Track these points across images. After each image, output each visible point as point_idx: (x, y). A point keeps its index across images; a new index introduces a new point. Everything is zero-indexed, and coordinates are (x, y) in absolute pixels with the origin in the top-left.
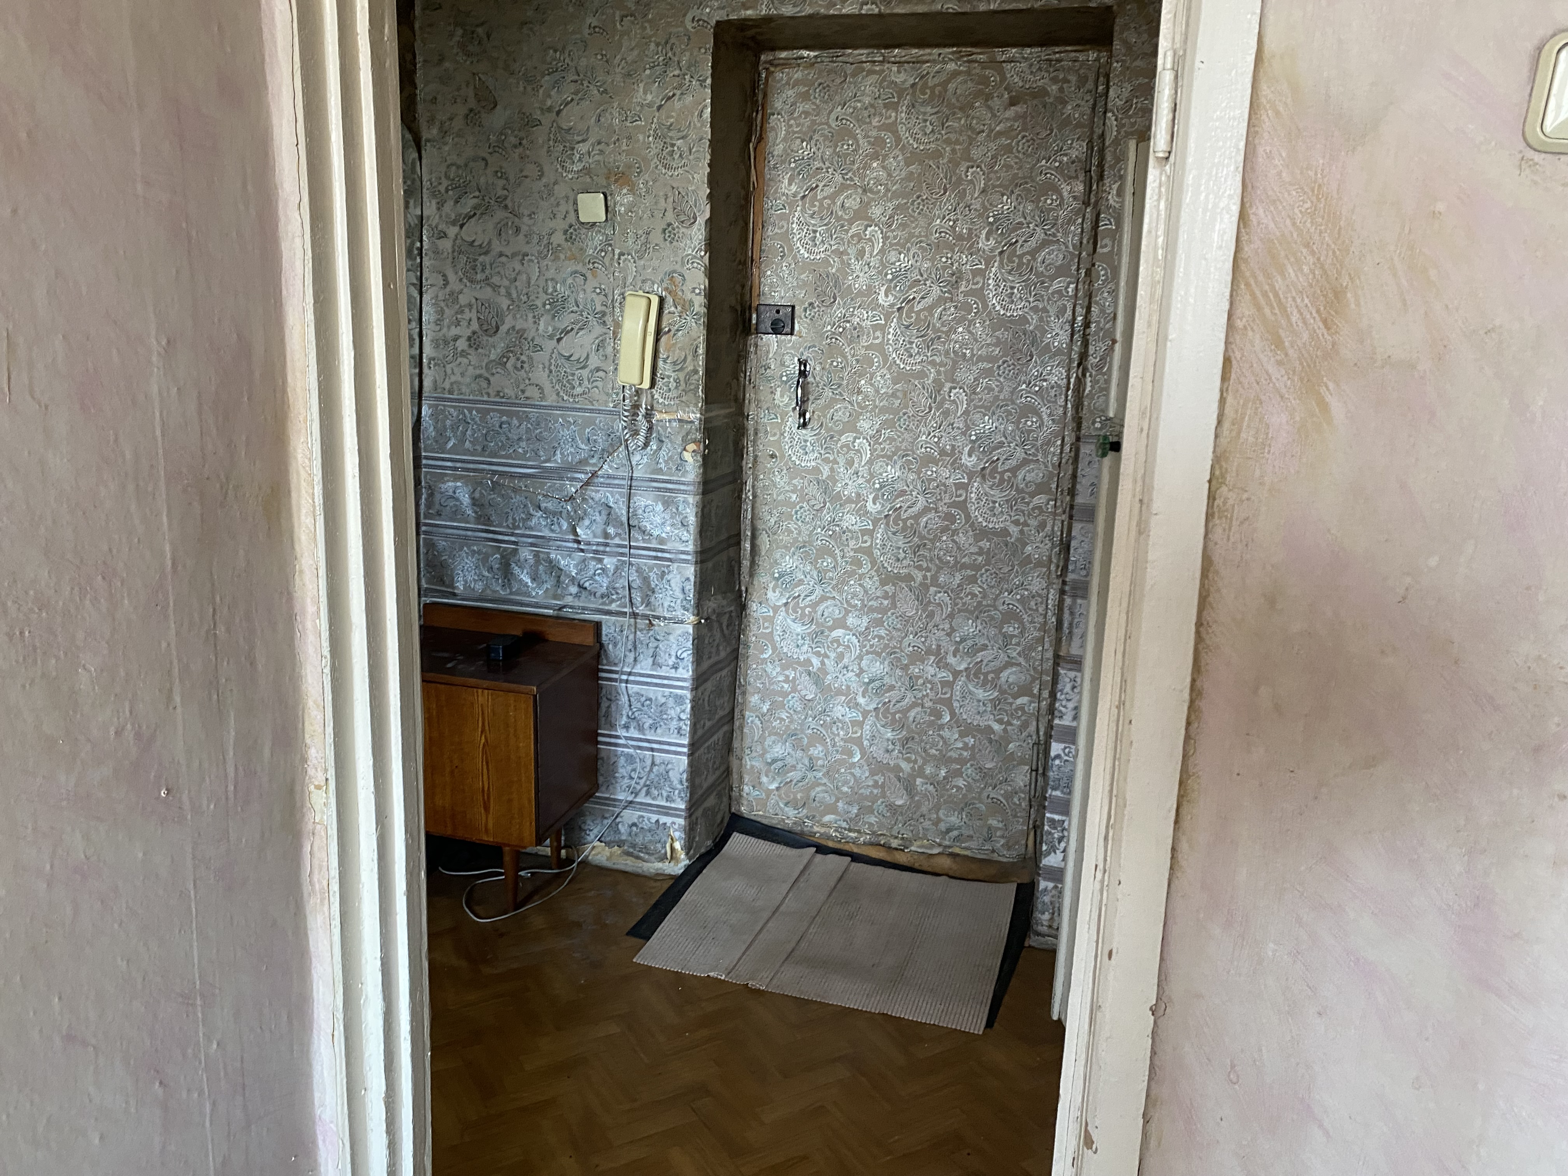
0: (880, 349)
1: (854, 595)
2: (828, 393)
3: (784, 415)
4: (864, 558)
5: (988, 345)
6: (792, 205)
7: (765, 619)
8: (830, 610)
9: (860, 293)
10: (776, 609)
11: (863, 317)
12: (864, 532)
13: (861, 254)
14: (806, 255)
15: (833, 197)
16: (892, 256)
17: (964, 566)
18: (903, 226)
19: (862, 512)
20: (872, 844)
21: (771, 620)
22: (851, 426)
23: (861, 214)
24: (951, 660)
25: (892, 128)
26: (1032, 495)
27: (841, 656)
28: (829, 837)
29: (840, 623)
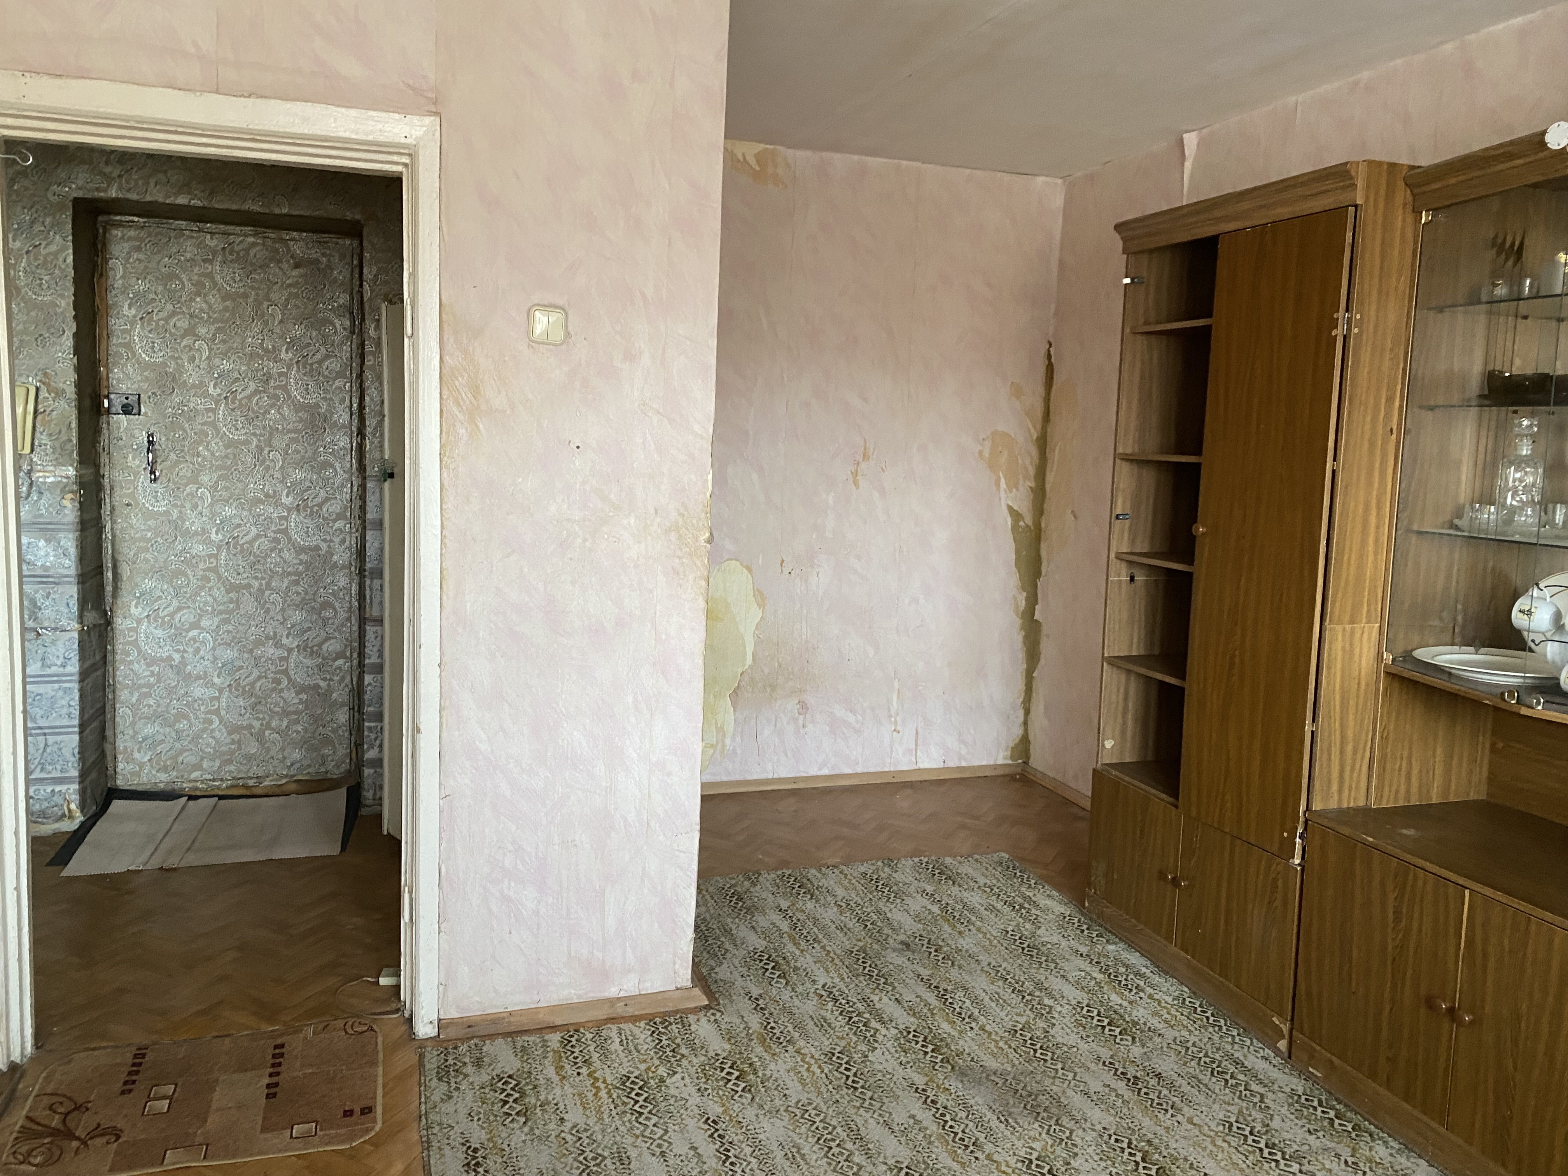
0: (214, 425)
1: (206, 603)
2: (173, 456)
3: (136, 474)
4: (212, 576)
5: (294, 422)
6: (133, 323)
7: (130, 630)
8: (187, 616)
9: (194, 386)
10: (139, 621)
11: (199, 403)
12: (210, 556)
13: (192, 359)
14: (147, 359)
15: (167, 320)
16: (217, 361)
17: (289, 574)
18: (224, 341)
19: (208, 542)
20: (232, 786)
21: (135, 630)
22: (194, 479)
23: (190, 332)
24: (285, 641)
25: (210, 276)
26: (335, 521)
27: (198, 650)
28: (197, 789)
29: (195, 625)
